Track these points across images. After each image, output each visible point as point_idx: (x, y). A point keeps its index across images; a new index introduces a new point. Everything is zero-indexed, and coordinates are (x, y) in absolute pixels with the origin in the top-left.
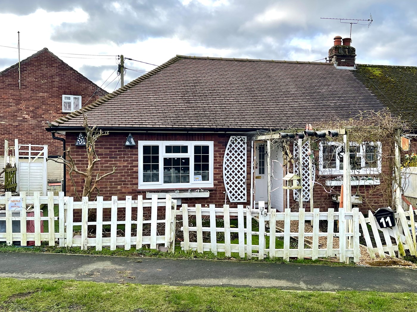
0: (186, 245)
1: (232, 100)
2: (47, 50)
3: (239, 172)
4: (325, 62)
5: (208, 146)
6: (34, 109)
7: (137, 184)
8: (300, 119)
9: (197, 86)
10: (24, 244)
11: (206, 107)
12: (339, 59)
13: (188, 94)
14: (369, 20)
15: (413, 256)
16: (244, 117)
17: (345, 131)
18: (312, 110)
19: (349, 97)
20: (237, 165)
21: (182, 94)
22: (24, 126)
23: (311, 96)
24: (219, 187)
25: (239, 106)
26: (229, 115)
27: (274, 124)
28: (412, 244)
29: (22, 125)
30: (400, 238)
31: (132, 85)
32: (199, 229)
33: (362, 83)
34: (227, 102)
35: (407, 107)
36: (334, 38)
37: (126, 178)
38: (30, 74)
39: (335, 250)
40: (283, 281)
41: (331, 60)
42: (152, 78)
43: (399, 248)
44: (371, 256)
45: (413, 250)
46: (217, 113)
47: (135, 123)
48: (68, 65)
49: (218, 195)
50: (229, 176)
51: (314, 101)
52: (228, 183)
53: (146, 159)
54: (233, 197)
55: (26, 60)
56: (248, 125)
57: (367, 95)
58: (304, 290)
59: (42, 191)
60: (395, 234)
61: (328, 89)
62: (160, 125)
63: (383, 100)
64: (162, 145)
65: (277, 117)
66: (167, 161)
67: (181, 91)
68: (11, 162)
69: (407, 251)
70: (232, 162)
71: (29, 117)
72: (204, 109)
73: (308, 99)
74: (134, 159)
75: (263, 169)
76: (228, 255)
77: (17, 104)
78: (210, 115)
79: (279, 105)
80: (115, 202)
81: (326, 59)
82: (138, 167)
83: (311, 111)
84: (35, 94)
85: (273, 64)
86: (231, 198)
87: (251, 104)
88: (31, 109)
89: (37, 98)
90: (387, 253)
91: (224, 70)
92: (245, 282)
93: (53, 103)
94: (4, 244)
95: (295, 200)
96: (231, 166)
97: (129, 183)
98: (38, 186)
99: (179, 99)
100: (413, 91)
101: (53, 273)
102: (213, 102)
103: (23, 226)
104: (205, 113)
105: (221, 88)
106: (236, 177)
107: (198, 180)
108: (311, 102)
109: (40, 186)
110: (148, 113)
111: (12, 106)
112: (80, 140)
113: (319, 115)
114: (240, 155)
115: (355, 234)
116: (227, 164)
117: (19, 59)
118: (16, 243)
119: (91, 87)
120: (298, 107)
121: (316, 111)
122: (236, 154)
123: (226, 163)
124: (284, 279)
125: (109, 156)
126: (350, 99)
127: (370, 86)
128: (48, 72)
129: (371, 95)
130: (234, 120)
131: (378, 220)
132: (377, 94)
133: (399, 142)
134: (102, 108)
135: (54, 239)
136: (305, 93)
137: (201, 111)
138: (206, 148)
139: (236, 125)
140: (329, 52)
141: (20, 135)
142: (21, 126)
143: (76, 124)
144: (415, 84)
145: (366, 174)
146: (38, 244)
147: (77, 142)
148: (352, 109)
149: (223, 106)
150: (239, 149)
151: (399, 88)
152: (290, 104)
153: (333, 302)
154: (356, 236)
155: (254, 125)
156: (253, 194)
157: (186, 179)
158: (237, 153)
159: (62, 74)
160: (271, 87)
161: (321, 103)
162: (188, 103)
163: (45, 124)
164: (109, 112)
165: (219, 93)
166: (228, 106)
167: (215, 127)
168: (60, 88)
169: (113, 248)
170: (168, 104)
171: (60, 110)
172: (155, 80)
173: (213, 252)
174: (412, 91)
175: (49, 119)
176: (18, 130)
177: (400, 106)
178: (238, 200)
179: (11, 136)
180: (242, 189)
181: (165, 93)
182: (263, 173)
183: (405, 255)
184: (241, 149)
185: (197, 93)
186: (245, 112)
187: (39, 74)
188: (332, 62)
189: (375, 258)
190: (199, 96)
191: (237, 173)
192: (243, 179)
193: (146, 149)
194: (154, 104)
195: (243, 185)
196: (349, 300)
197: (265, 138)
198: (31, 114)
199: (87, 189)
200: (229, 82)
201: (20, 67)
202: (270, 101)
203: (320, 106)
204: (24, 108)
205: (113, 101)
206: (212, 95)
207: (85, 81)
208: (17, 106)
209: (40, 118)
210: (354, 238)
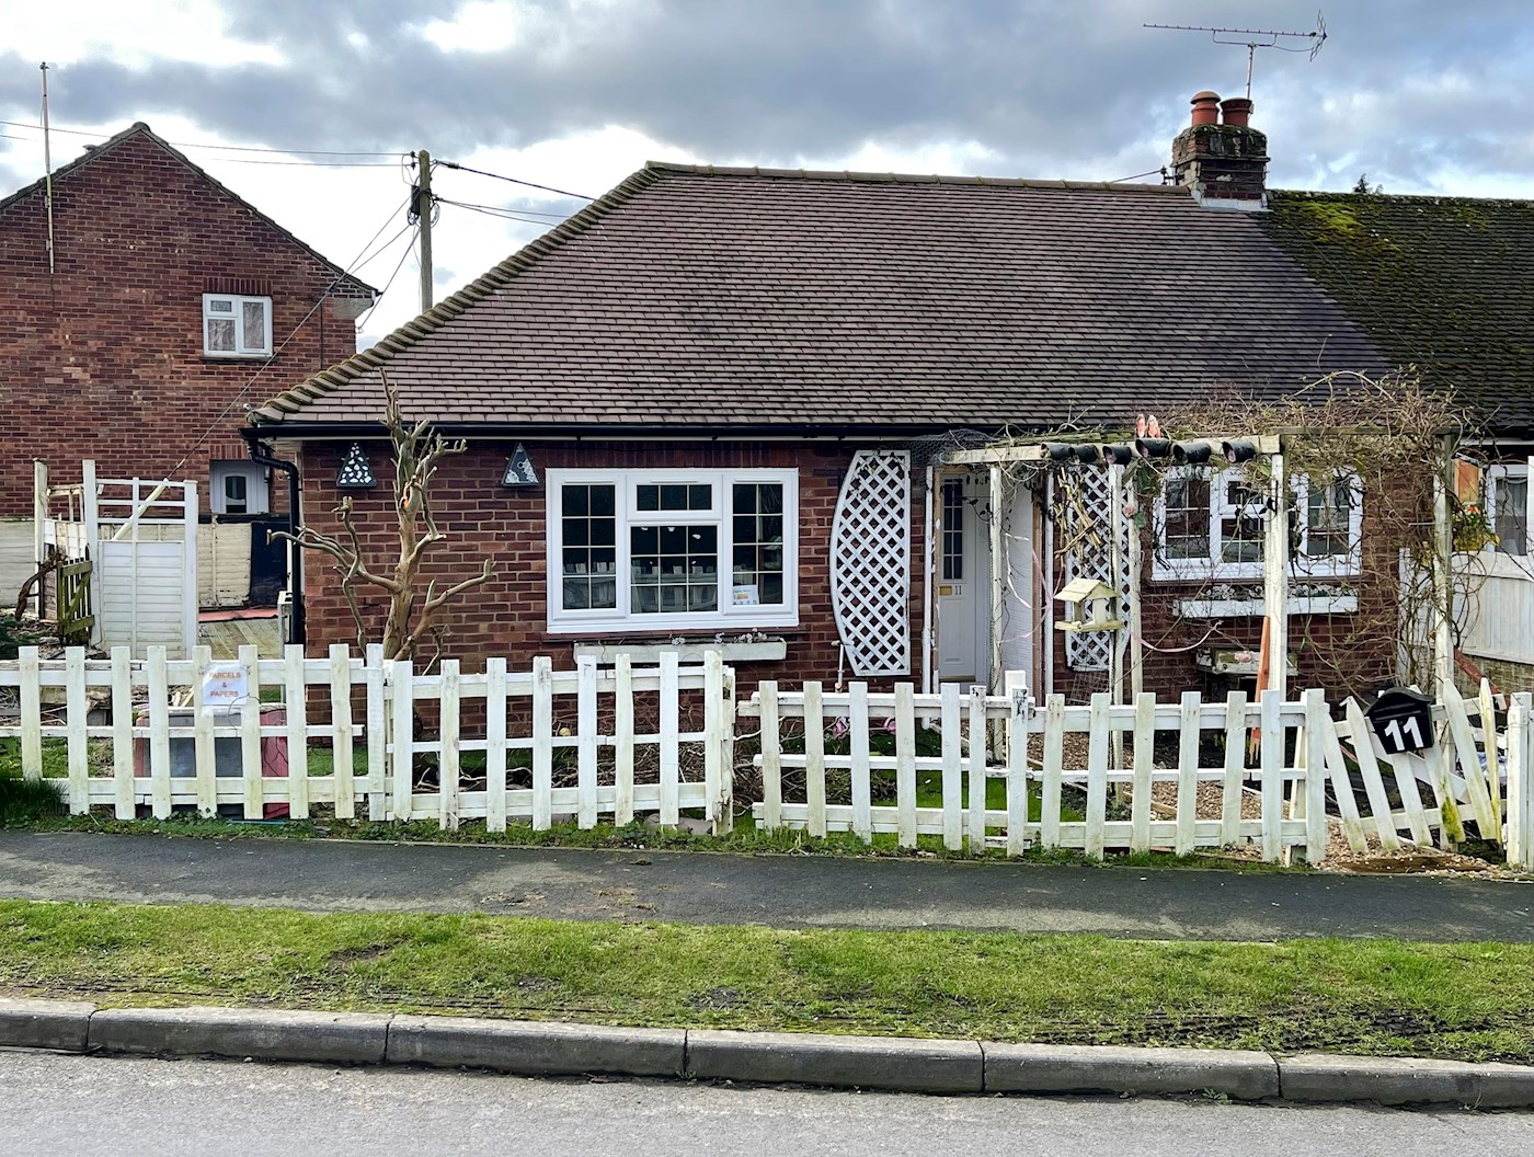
0: (771, 811)
1: (854, 326)
2: (147, 132)
3: (883, 572)
4: (1159, 184)
5: (781, 485)
6: (105, 346)
7: (543, 617)
8: (1088, 390)
9: (729, 273)
10: (253, 812)
11: (766, 350)
12: (1210, 172)
13: (700, 304)
14: (1314, 34)
15: (1488, 841)
16: (899, 385)
17: (1280, 443)
18: (1128, 356)
19: (1251, 311)
20: (878, 548)
21: (682, 304)
22: (70, 408)
23: (1120, 308)
24: (816, 624)
25: (880, 345)
26: (846, 376)
27: (1002, 408)
28: (1487, 803)
29: (63, 403)
30: (1448, 785)
31: (508, 273)
32: (815, 761)
33: (1292, 259)
34: (836, 332)
35: (1447, 346)
36: (1190, 100)
37: (505, 598)
38: (84, 218)
39: (1247, 824)
40: (1107, 916)
41: (1182, 177)
42: (572, 248)
43: (1444, 818)
44: (1353, 844)
45: (1490, 822)
46: (807, 370)
47: (536, 410)
48: (224, 185)
49: (814, 652)
50: (851, 587)
51: (1131, 325)
52: (846, 612)
53: (571, 532)
54: (866, 660)
55: (72, 166)
56: (917, 413)
57: (1309, 301)
58: (1178, 938)
59: (179, 640)
60: (1432, 774)
61: (1179, 283)
62: (619, 412)
63: (1364, 319)
64: (626, 482)
65: (1012, 384)
66: (641, 538)
67: (677, 292)
68: (62, 542)
69: (1471, 827)
70: (860, 538)
71: (88, 376)
72: (762, 357)
73: (1112, 319)
74: (531, 531)
75: (959, 561)
76: (909, 841)
77: (44, 329)
78: (783, 378)
79: (1014, 341)
80: (545, 675)
81: (1164, 171)
82: (545, 558)
83: (1124, 362)
84: (108, 290)
85: (983, 192)
86: (858, 661)
87: (919, 336)
88: (93, 345)
89: (115, 305)
90: (1405, 833)
91: (815, 214)
92: (994, 917)
93: (172, 325)
94: (190, 814)
95: (1071, 668)
96: (856, 553)
97: (516, 613)
98: (167, 626)
99: (672, 323)
100: (1468, 286)
101: (402, 896)
102: (789, 331)
103: (251, 756)
104: (768, 369)
105: (813, 283)
106: (874, 591)
107: (744, 601)
108: (1121, 328)
109: (173, 625)
110: (573, 372)
111: (24, 336)
112: (352, 467)
113: (1153, 374)
114: (886, 513)
115: (1312, 771)
116: (843, 547)
117: (48, 165)
118: (231, 811)
119: (305, 266)
120: (1080, 349)
121: (1141, 362)
122: (874, 513)
123: (840, 543)
124: (1108, 910)
125: (448, 523)
126: (1254, 317)
127: (1318, 271)
128: (152, 211)
129: (1326, 301)
130: (868, 394)
131: (1380, 729)
132: (1342, 299)
133: (1448, 477)
134: (418, 356)
135: (351, 795)
136: (1100, 296)
137: (753, 363)
138: (773, 493)
139: (874, 413)
140: (1174, 148)
141: (54, 441)
142: (57, 407)
143: (342, 413)
144: (1473, 263)
145: (1333, 574)
146: (299, 812)
147: (344, 475)
148: (1261, 352)
149: (824, 345)
150: (883, 493)
151: (1419, 277)
152: (1053, 336)
153: (1277, 968)
154: (1313, 778)
155: (937, 414)
156: (932, 647)
157: (707, 599)
158: (878, 509)
159: (202, 217)
160: (982, 276)
161: (1154, 332)
162: (707, 336)
163: (144, 399)
164: (443, 370)
165: (806, 300)
166: (841, 345)
167: (806, 420)
168: (192, 267)
169: (541, 824)
170: (637, 342)
171: (197, 350)
172: (584, 254)
173: (858, 834)
174: (1463, 286)
175: (155, 383)
176: (50, 424)
177: (1424, 340)
178: (880, 668)
179: (24, 446)
180: (893, 630)
181: (624, 302)
182: (959, 575)
183: (1462, 837)
184: (892, 493)
185: (733, 299)
186: (901, 365)
187: (121, 221)
188: (1186, 182)
189: (1367, 851)
190: (741, 311)
191: (878, 577)
192: (897, 597)
193: (572, 496)
194: (591, 341)
195: (897, 616)
196: (1322, 962)
197: (983, 458)
198: (92, 365)
199: (396, 634)
200: (837, 261)
201: (49, 194)
202: (983, 325)
203: (1155, 344)
204: (66, 342)
205: (453, 330)
206: (782, 306)
207: (284, 242)
208: (42, 336)
209: (126, 377)
210: (1308, 787)
